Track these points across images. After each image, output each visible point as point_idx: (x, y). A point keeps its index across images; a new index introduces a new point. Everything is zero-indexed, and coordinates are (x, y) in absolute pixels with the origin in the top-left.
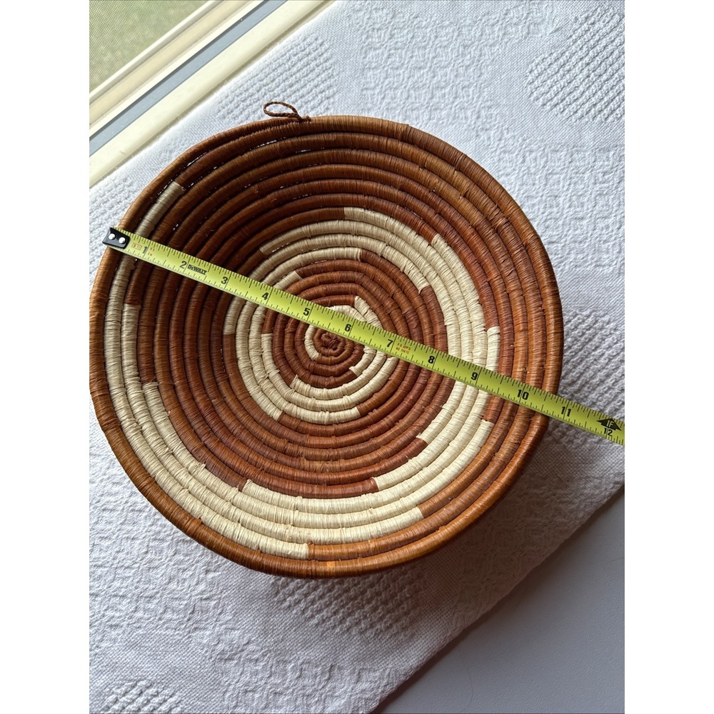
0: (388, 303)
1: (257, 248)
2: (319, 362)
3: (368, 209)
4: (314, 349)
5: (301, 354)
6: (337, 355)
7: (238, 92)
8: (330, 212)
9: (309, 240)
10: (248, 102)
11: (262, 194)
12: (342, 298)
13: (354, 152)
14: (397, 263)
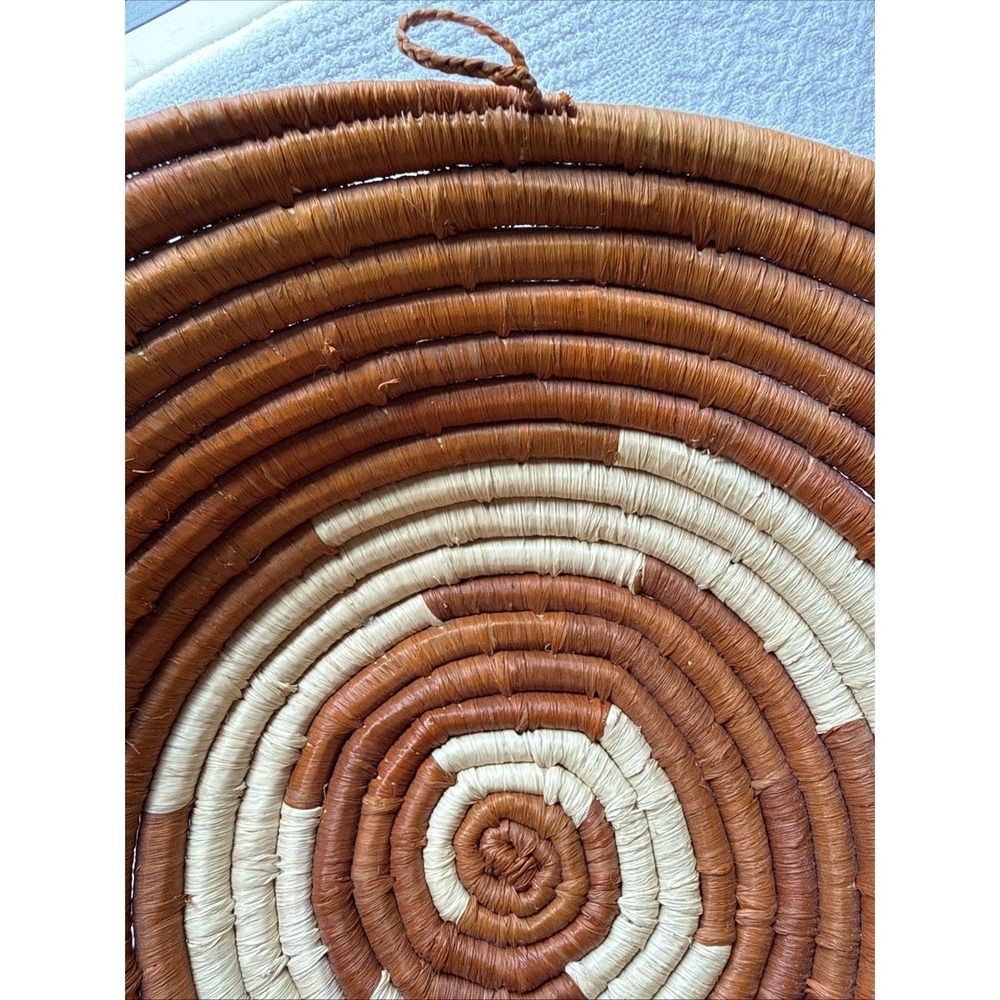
0: (714, 748)
1: (307, 525)
2: (466, 931)
3: (700, 449)
4: (453, 880)
5: (407, 896)
6: (529, 914)
7: (318, 23)
8: (569, 437)
9: (481, 511)
10: (344, 57)
11: (349, 360)
12: (566, 707)
13: (706, 259)
14: (760, 624)
